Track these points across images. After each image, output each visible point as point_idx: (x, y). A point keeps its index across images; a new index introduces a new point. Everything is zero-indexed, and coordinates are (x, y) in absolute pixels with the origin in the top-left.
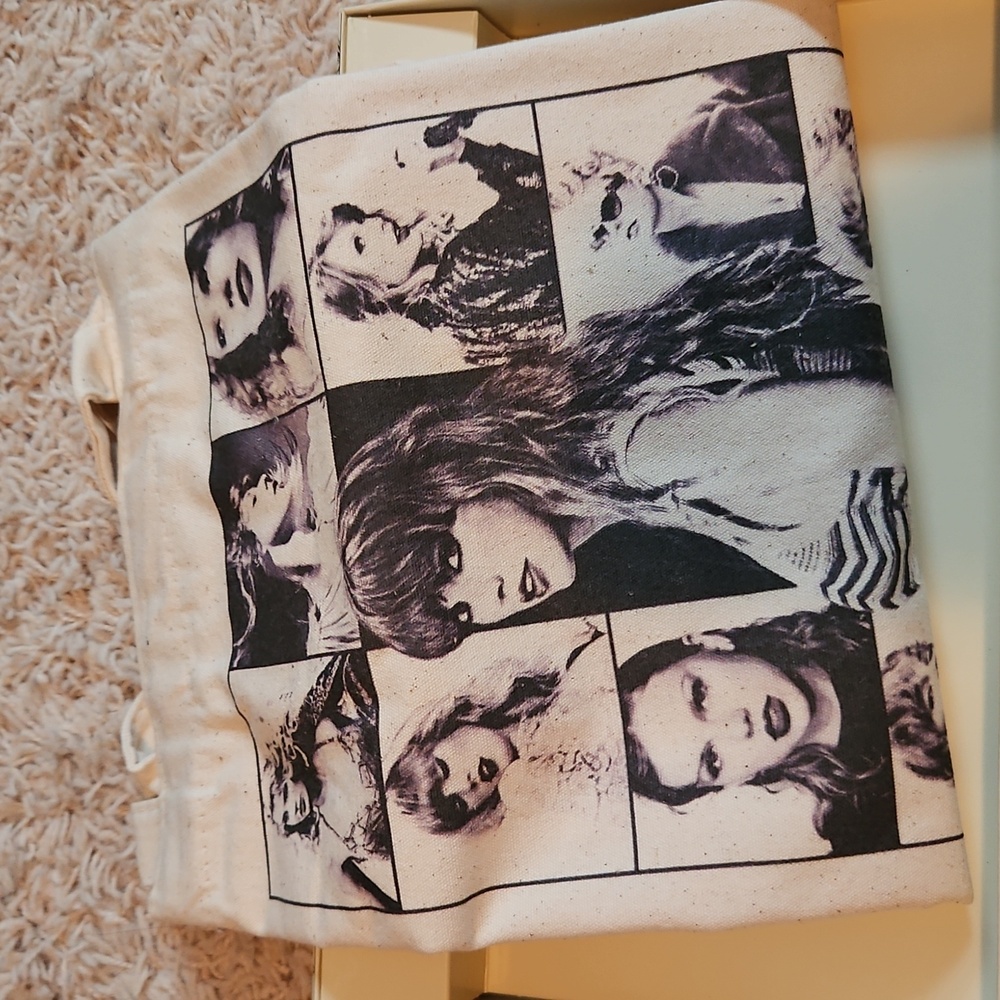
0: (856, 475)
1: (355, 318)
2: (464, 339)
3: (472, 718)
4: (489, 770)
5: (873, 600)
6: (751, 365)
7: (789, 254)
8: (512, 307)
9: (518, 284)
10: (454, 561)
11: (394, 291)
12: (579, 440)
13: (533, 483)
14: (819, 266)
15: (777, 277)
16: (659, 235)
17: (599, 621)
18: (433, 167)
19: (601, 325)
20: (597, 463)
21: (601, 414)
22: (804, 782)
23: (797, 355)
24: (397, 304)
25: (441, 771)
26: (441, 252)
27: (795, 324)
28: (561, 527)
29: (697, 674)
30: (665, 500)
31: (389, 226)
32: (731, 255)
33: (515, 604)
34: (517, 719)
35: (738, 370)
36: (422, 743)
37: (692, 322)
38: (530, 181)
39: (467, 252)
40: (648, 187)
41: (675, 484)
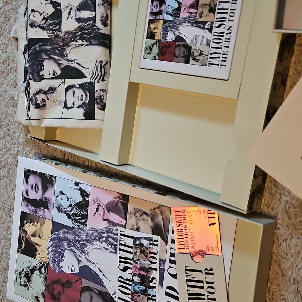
0: (97, 61)
1: (32, 28)
2: (48, 33)
3: (42, 92)
4: (44, 100)
5: (96, 81)
6: (86, 42)
7: (92, 24)
8: (55, 28)
9: (56, 24)
10: (43, 68)
11: (39, 24)
12: (63, 51)
13: (56, 57)
14: (96, 26)
15: (90, 27)
16: (76, 19)
17: (63, 80)
18: (46, 4)
19: (67, 33)
20: (65, 55)
21: (66, 47)
22: (83, 108)
23: (92, 41)
24: (39, 26)
25: (36, 100)
26: (46, 18)
27: (92, 35)
28: (59, 65)
29: (74, 90)
30: (73, 62)
31: (39, 13)
32: (84, 23)
33: (52, 76)
34: (49, 93)
35: (84, 42)
36: (35, 95)
37: (79, 34)
38: (59, 8)
39: (50, 19)
40: (75, 10)
41: (75, 60)
